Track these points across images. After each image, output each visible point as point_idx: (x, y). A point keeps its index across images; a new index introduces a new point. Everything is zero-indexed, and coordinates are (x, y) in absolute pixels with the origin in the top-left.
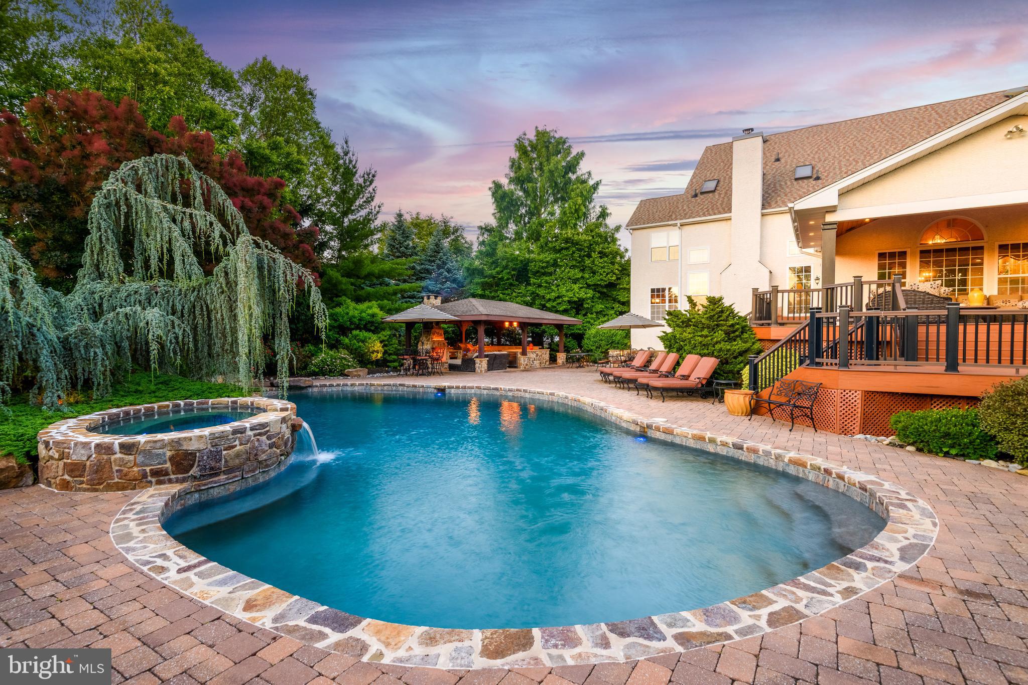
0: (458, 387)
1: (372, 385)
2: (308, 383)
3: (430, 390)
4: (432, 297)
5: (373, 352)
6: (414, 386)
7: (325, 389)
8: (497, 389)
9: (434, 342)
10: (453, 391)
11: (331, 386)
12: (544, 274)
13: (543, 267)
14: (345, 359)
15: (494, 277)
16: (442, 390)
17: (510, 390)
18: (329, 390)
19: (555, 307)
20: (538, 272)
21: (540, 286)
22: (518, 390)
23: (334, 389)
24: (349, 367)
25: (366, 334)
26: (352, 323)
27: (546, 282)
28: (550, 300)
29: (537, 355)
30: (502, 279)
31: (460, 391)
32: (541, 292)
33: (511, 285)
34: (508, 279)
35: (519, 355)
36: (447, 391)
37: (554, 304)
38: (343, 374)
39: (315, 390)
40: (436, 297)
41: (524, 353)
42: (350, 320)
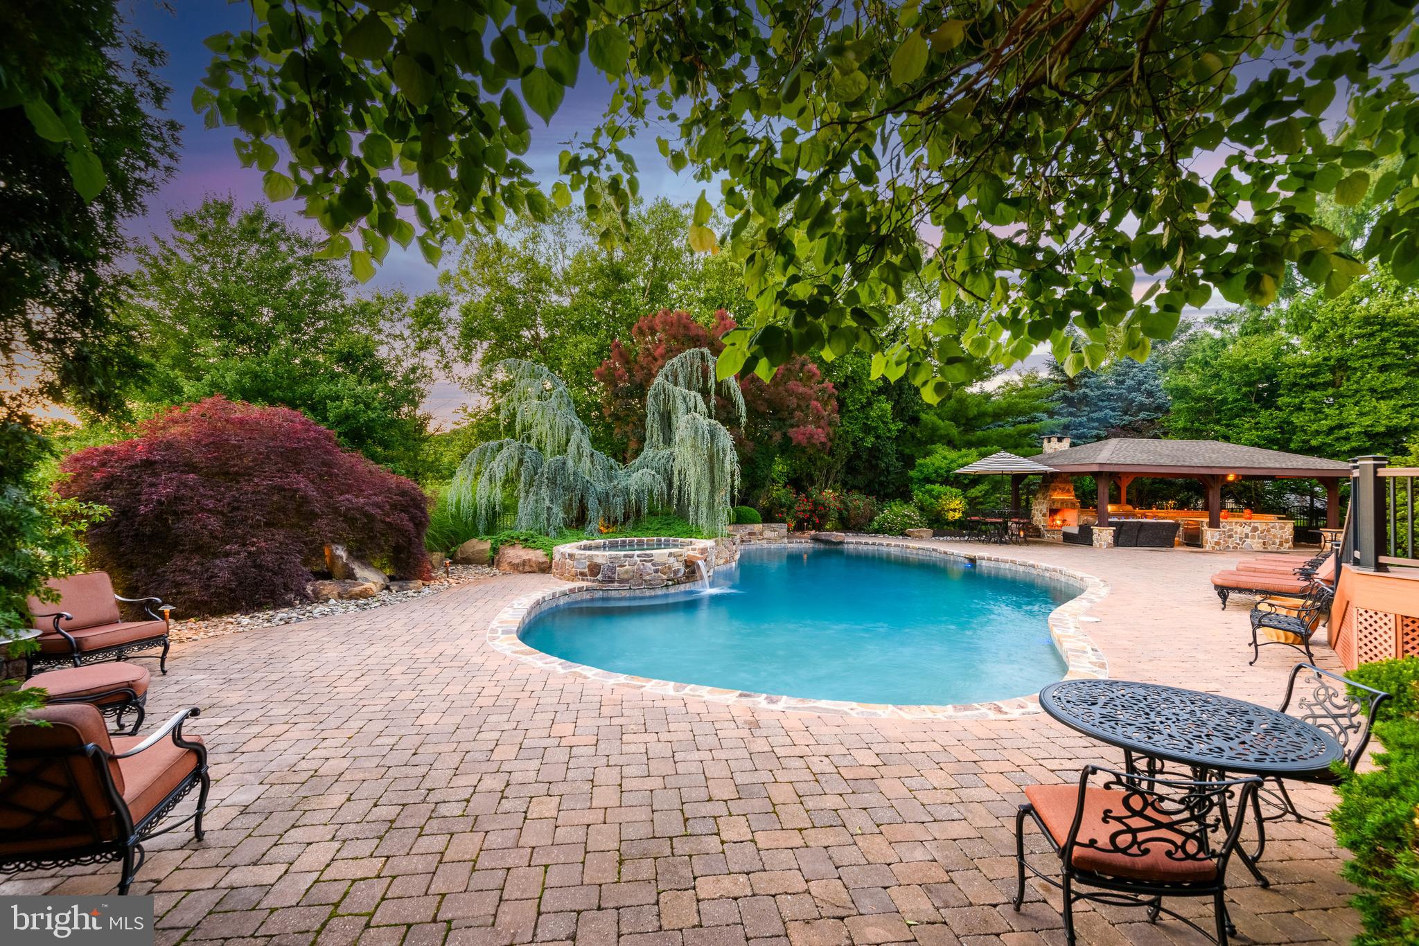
0: (989, 559)
1: (908, 547)
2: (839, 539)
3: (960, 559)
4: (1054, 440)
5: (948, 511)
6: (945, 553)
7: (860, 547)
8: (1033, 566)
9: (1054, 501)
10: (984, 563)
11: (867, 544)
12: (1312, 387)
13: (1303, 376)
14: (909, 517)
15: (1210, 400)
16: (973, 561)
17: (1047, 570)
18: (865, 548)
19: (1330, 445)
20: (1295, 384)
21: (1299, 408)
22: (1054, 570)
23: (870, 548)
24: (911, 526)
25: (944, 489)
26: (938, 476)
27: (1314, 401)
28: (1318, 433)
29: (1255, 529)
30: (1224, 401)
31: (992, 564)
32: (1298, 419)
33: (1244, 410)
34: (1236, 400)
35: (1205, 528)
36: (978, 562)
37: (1329, 440)
38: (903, 533)
39: (851, 546)
40: (1060, 440)
41: (1214, 524)
42: (936, 472)
